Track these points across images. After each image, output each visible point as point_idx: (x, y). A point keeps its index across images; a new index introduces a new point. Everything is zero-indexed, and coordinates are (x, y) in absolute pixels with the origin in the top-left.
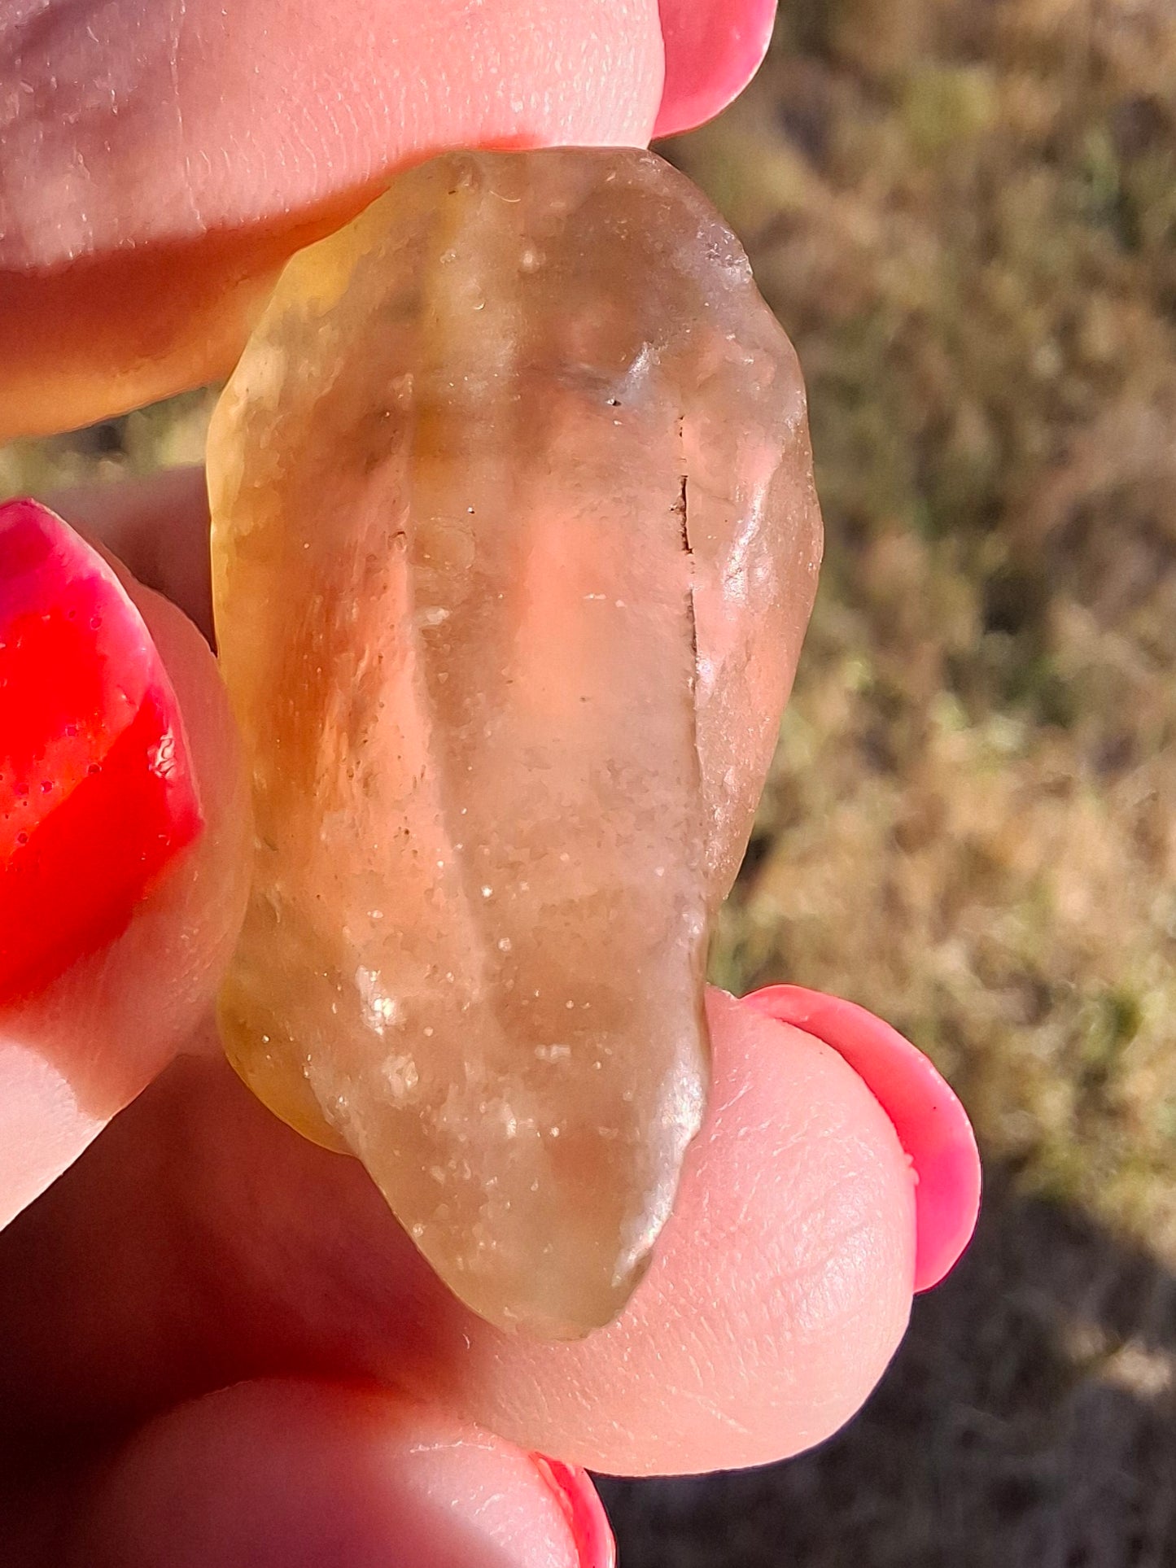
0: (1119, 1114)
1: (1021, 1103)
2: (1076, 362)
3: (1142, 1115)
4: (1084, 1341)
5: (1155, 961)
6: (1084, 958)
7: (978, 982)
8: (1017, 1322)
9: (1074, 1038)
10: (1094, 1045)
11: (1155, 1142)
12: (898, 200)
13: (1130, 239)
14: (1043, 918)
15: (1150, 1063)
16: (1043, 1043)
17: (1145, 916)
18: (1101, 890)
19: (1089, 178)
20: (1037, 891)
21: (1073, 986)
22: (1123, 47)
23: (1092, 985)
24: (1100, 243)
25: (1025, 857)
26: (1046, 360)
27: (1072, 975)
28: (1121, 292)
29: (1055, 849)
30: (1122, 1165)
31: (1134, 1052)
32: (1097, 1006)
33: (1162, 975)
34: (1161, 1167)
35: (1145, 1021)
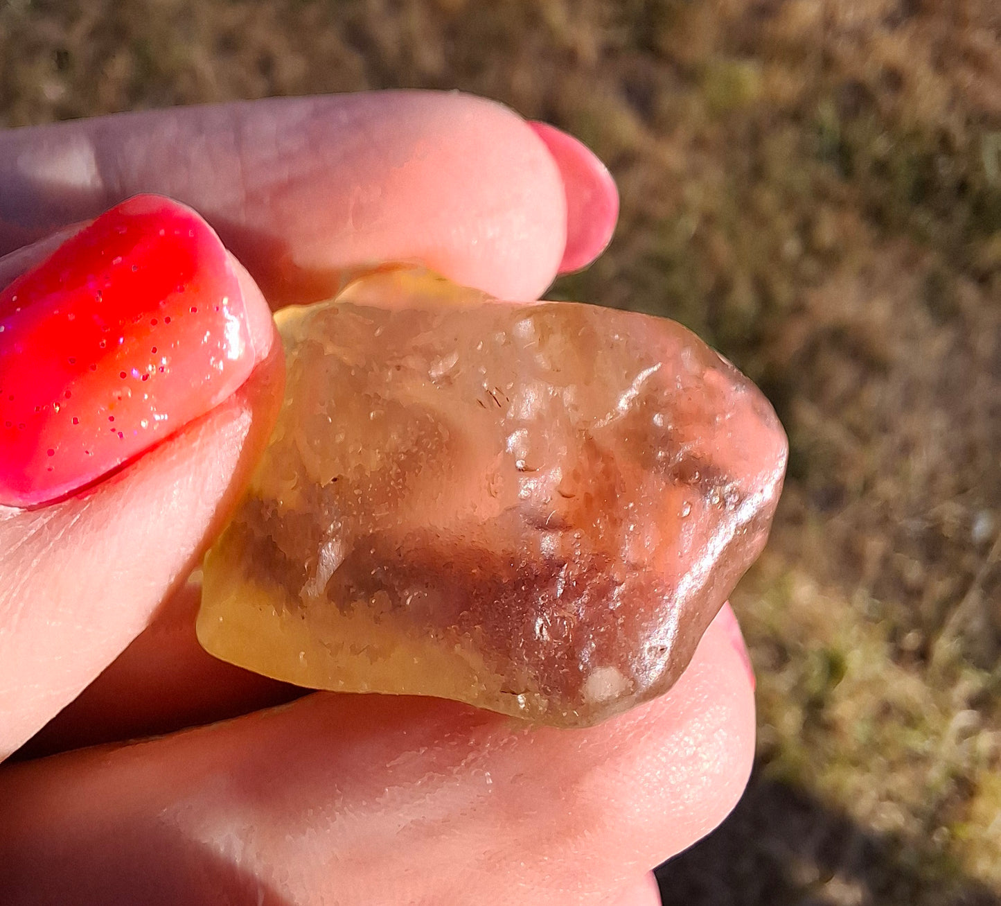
0: (830, 727)
2: (810, 248)
3: (845, 729)
4: (806, 873)
5: (855, 631)
6: (810, 627)
8: (761, 861)
9: (803, 679)
10: (815, 684)
11: (853, 746)
12: (698, 143)
13: (847, 171)
14: (784, 603)
15: (851, 695)
16: (782, 682)
18: (822, 584)
19: (821, 132)
20: (780, 585)
21: (801, 645)
22: (844, 49)
23: (814, 645)
24: (827, 173)
26: (791, 247)
27: (803, 638)
28: (840, 205)
30: (832, 761)
31: (841, 689)
32: (817, 658)
33: (860, 639)
34: (857, 763)
35: (849, 669)
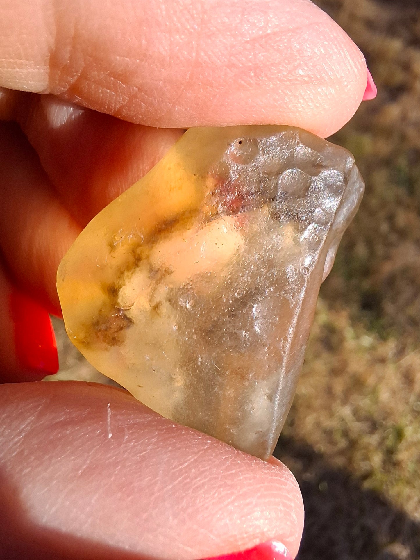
0: (397, 464)
1: (366, 458)
2: (394, 228)
3: (404, 466)
4: (383, 538)
5: (409, 417)
6: (388, 414)
7: (354, 418)
8: (363, 528)
9: (384, 439)
10: (389, 442)
11: (407, 475)
13: (411, 192)
14: (376, 401)
15: (407, 450)
16: (373, 440)
17: (407, 403)
18: (394, 393)
19: (399, 171)
20: (374, 392)
21: (384, 423)
22: (411, 132)
23: (390, 423)
24: (401, 191)
25: (371, 380)
26: (384, 227)
27: (384, 419)
28: (407, 208)
29: (381, 379)
30: (397, 480)
31: (402, 446)
32: (391, 430)
33: (411, 422)
34: (409, 482)
35: (406, 436)
